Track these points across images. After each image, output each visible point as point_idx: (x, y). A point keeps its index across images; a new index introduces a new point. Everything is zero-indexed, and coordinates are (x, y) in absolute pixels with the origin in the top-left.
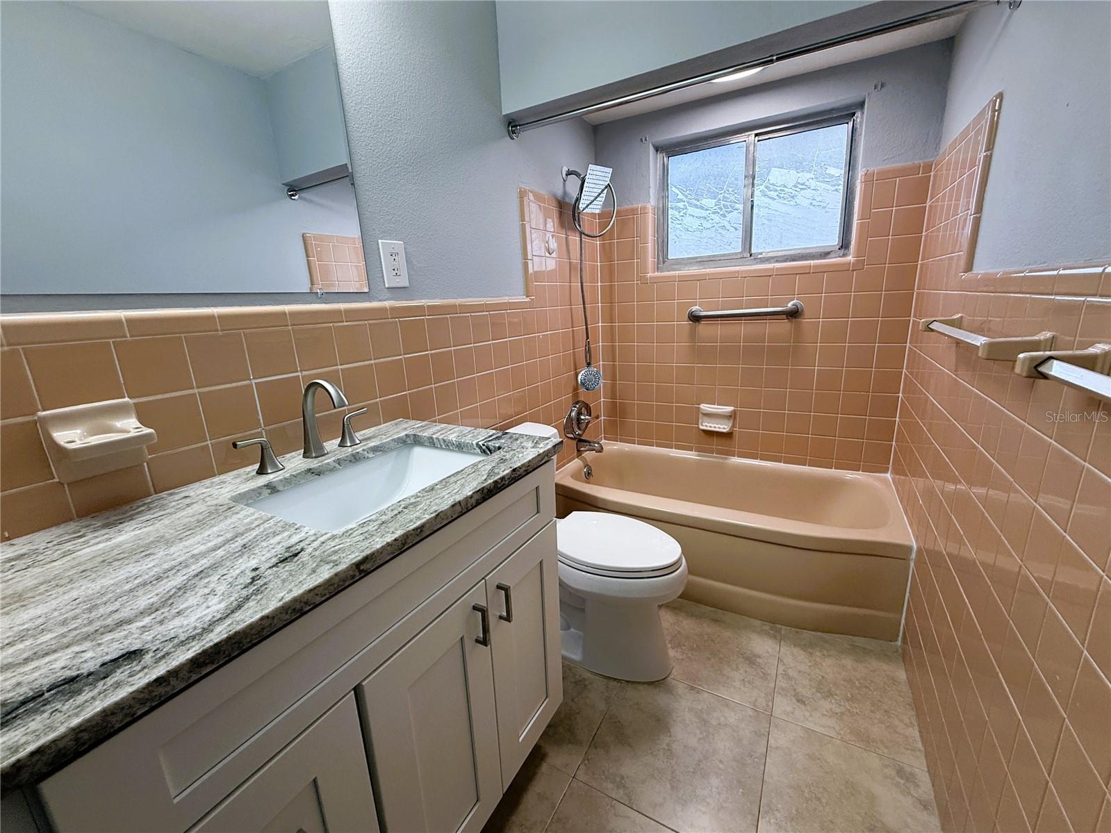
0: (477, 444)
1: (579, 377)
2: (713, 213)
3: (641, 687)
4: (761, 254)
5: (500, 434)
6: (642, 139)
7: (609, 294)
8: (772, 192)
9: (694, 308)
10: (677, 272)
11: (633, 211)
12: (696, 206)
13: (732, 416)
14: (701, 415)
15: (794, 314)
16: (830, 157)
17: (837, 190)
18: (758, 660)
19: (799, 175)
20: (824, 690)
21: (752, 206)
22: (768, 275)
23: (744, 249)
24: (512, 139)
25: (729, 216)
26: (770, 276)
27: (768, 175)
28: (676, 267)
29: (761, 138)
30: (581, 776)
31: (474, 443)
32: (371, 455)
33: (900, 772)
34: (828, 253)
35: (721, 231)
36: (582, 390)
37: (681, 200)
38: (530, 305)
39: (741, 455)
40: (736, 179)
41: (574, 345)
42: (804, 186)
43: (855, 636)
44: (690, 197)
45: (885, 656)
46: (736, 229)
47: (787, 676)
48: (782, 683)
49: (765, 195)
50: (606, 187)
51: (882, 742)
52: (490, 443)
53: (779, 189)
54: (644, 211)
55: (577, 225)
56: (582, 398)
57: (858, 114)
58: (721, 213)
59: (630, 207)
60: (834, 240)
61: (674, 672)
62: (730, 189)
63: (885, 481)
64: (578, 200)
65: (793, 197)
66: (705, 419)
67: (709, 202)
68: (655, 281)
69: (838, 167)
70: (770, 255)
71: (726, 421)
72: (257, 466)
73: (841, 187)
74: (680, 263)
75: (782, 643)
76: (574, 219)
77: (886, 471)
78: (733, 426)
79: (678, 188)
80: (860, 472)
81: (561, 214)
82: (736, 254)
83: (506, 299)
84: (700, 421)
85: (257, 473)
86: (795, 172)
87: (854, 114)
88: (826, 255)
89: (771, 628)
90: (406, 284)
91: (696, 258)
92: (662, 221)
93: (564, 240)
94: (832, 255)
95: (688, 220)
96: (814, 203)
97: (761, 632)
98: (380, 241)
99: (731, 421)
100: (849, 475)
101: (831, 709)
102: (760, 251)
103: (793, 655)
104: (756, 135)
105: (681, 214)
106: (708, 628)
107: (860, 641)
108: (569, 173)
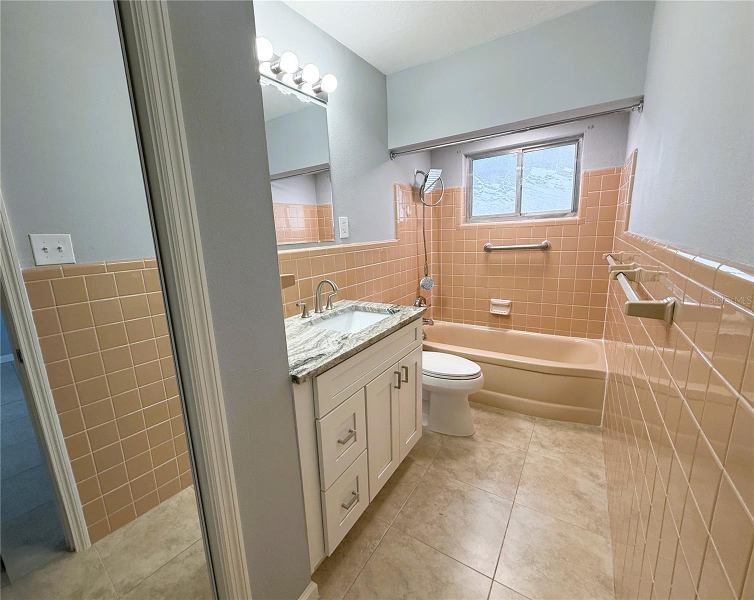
0: (388, 309)
1: (421, 282)
2: (499, 191)
3: (459, 439)
4: (527, 214)
5: (396, 306)
6: (458, 152)
7: (437, 236)
8: (532, 180)
9: (487, 244)
10: (477, 224)
11: (453, 190)
12: (489, 187)
13: (509, 306)
14: (491, 305)
15: (546, 248)
16: (566, 162)
17: (570, 180)
18: (522, 430)
19: (548, 171)
20: (556, 443)
21: (521, 188)
22: (530, 226)
23: (517, 212)
24: (392, 160)
25: (508, 193)
26: (531, 227)
27: (530, 170)
28: (476, 221)
29: (525, 151)
30: (432, 468)
31: (386, 309)
32: (340, 313)
33: (591, 474)
34: (566, 214)
35: (503, 201)
36: (422, 289)
37: (480, 184)
38: (398, 243)
39: (515, 329)
40: (512, 173)
41: (418, 265)
42: (551, 177)
43: (577, 422)
44: (485, 182)
45: (591, 431)
46: (512, 200)
47: (536, 437)
48: (533, 440)
49: (529, 182)
50: (438, 179)
51: (584, 464)
52: (394, 309)
53: (536, 178)
54: (459, 190)
55: (422, 199)
56: (421, 295)
57: (581, 140)
58: (503, 191)
59: (451, 187)
60: (569, 207)
61: (477, 433)
62: (509, 179)
63: (601, 344)
64: (423, 186)
65: (545, 183)
66: (494, 307)
67: (497, 186)
68: (465, 228)
69: (570, 167)
70: (532, 215)
71: (506, 308)
72: (301, 314)
73: (572, 178)
74: (479, 218)
75: (536, 424)
76: (420, 197)
77: (601, 337)
78: (510, 311)
79: (478, 177)
80: (586, 339)
81: (413, 194)
82: (512, 214)
83: (387, 241)
84: (491, 308)
85: (302, 317)
86: (546, 170)
87: (578, 140)
88: (564, 215)
89: (530, 418)
90: (347, 236)
91: (489, 216)
92: (469, 195)
93: (415, 208)
94: (568, 215)
95: (484, 194)
96: (557, 186)
97: (524, 419)
98: (339, 217)
99: (509, 308)
100: (578, 340)
101: (559, 451)
102: (526, 212)
103: (541, 429)
104: (523, 150)
105: (480, 191)
106: (494, 417)
107: (579, 425)
108: (418, 172)
